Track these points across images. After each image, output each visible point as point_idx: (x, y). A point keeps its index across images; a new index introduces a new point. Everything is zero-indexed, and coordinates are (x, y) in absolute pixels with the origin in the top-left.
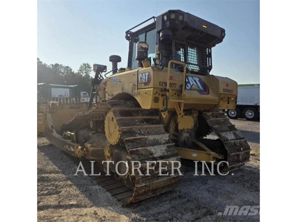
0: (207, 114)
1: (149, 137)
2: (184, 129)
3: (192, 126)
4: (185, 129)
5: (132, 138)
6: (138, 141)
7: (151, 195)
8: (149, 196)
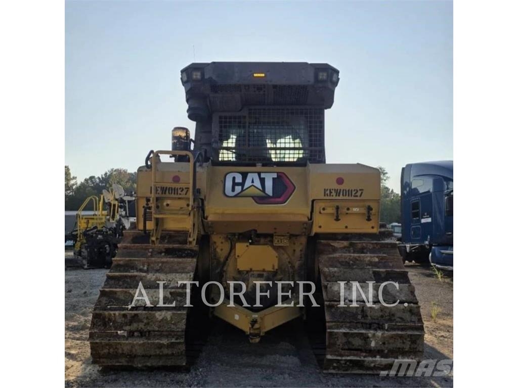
0: (332, 244)
1: (149, 276)
2: (251, 269)
3: (274, 266)
4: (253, 269)
5: (117, 274)
6: (129, 280)
7: (123, 362)
8: (120, 362)
